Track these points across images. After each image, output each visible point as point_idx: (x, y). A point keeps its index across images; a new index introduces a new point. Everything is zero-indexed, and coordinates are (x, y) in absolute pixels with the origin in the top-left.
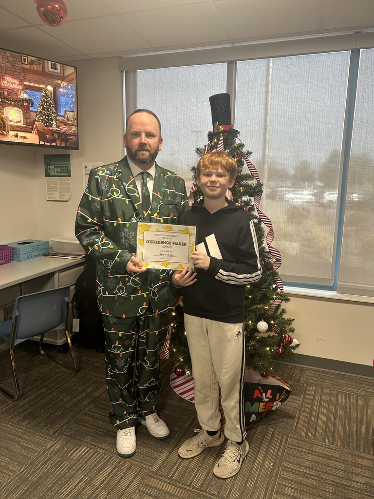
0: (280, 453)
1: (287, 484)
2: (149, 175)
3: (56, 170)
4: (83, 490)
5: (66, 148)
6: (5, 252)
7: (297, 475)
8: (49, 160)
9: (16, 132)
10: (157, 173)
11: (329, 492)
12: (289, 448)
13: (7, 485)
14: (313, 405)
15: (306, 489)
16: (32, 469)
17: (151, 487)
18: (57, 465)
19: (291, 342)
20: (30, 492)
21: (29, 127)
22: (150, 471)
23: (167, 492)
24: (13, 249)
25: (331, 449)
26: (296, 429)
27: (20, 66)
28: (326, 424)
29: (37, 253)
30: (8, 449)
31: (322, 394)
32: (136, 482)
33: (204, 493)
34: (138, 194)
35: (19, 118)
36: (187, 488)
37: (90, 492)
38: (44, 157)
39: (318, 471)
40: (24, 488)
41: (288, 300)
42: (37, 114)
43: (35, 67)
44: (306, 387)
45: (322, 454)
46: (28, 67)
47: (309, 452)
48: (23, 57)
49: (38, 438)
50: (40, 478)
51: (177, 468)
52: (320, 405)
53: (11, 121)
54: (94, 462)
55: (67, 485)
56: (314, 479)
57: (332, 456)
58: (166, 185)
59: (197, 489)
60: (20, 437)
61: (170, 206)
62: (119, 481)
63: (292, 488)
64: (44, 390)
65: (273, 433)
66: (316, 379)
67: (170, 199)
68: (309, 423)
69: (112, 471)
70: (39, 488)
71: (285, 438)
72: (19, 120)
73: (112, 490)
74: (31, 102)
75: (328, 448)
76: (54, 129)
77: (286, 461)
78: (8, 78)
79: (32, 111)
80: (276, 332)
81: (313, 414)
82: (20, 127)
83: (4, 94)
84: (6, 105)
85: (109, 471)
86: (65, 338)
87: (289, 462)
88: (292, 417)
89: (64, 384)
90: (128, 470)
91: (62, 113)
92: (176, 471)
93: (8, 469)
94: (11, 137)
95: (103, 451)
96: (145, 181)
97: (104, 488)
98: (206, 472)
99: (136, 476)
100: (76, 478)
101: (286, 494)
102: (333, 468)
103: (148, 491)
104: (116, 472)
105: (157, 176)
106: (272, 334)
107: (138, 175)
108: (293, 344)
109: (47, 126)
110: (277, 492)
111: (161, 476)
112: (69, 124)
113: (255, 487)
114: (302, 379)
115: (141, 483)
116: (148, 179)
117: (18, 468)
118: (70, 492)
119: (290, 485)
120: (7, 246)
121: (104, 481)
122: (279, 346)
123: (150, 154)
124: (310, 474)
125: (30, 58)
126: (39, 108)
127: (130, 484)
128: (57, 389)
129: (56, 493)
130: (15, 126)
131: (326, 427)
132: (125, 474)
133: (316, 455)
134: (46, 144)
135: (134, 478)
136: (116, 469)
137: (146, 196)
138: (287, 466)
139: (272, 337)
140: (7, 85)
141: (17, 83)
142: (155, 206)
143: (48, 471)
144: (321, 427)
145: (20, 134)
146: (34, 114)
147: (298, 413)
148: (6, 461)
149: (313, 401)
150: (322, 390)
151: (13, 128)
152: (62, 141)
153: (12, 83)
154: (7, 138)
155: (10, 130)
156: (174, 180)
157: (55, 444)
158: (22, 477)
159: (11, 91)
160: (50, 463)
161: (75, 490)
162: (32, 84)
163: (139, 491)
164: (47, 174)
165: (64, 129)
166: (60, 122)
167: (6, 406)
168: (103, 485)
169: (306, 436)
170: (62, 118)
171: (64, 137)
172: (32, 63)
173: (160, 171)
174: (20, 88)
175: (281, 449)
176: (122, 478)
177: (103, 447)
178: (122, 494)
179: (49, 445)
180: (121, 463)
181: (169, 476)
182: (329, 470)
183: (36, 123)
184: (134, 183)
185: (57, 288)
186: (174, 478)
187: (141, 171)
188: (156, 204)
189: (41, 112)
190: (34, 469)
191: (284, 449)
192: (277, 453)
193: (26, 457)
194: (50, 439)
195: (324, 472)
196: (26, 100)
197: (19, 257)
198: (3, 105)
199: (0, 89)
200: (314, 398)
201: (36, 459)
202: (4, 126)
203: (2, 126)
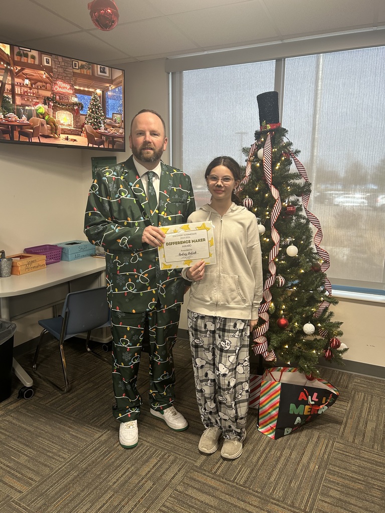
0: (326, 456)
1: (332, 487)
2: (155, 174)
4: (130, 478)
5: (113, 150)
6: (55, 251)
7: (343, 478)
8: (97, 162)
9: (66, 136)
10: (163, 172)
11: (376, 497)
12: (336, 452)
13: (58, 470)
14: (361, 411)
15: (353, 492)
16: (81, 457)
17: (195, 480)
18: (105, 454)
19: (339, 346)
20: (80, 478)
21: (78, 130)
22: (194, 465)
23: (210, 486)
24: (62, 249)
25: (379, 455)
26: (343, 434)
27: (71, 71)
28: (375, 431)
29: (85, 253)
30: (59, 437)
31: (371, 401)
32: (180, 475)
33: (248, 489)
34: (145, 193)
35: (70, 121)
36: (231, 483)
37: (137, 481)
38: (92, 160)
39: (365, 476)
40: (74, 473)
41: (337, 303)
42: (86, 117)
43: (85, 71)
44: (355, 393)
45: (370, 459)
46: (78, 71)
47: (356, 457)
48: (74, 62)
49: (86, 429)
50: (89, 465)
51: (220, 464)
52: (369, 412)
53: (62, 124)
54: (140, 454)
55: (115, 473)
56: (361, 484)
57: (380, 462)
58: (172, 183)
59: (241, 485)
60: (70, 427)
61: (177, 204)
62: (164, 473)
63: (338, 491)
64: (91, 385)
65: (319, 437)
66: (365, 386)
67: (176, 196)
68: (357, 428)
69: (157, 463)
70: (89, 475)
71: (331, 442)
72: (70, 124)
73: (157, 480)
74: (81, 106)
75: (376, 454)
76: (102, 131)
77: (331, 464)
78: (60, 83)
79: (82, 115)
80: (323, 335)
81: (362, 420)
82: (70, 130)
83: (56, 99)
84: (58, 109)
85: (155, 463)
87: (335, 465)
88: (340, 423)
90: (172, 463)
91: (110, 116)
92: (219, 467)
93: (59, 456)
94: (62, 140)
95: (148, 444)
96: (150, 181)
97: (149, 479)
98: (249, 470)
99: (180, 469)
100: (123, 468)
101: (331, 496)
102: (382, 473)
103: (192, 483)
104: (161, 465)
105: (163, 174)
106: (319, 337)
107: (144, 175)
108: (341, 348)
109: (95, 129)
110: (322, 494)
111: (205, 471)
112: (116, 127)
113: (299, 487)
114: (350, 385)
115: (185, 476)
116: (154, 178)
117: (68, 455)
118: (117, 480)
119: (335, 488)
120: (56, 246)
121: (149, 472)
122: (326, 349)
123: (154, 153)
124: (356, 479)
125: (81, 63)
126: (88, 112)
127: (174, 476)
128: (103, 384)
129: (104, 480)
130: (66, 129)
131: (375, 434)
132: (170, 466)
133: (363, 461)
134: (94, 146)
135: (179, 471)
136: (161, 462)
137: (152, 196)
138: (333, 469)
139: (319, 341)
140: (59, 90)
141: (68, 87)
142: (162, 204)
143: (96, 460)
144: (369, 434)
145: (70, 137)
146: (84, 117)
147: (345, 419)
148: (57, 448)
149: (362, 408)
150: (372, 397)
151: (64, 132)
152: (110, 143)
153: (64, 88)
156: (180, 177)
157: (102, 435)
158: (72, 463)
159: (63, 96)
160: (97, 452)
161: (122, 479)
162: (82, 88)
163: (184, 483)
165: (111, 131)
166: (108, 125)
167: (56, 398)
168: (148, 476)
169: (353, 442)
170: (110, 121)
171: (111, 139)
172: (82, 67)
173: (166, 169)
174: (71, 92)
176: (167, 470)
177: (148, 440)
178: (167, 485)
179: (97, 436)
180: (166, 456)
181: (213, 472)
182: (377, 475)
183: (85, 125)
184: (140, 183)
186: (218, 473)
187: (147, 170)
188: (163, 202)
189: (90, 115)
190: (83, 457)
191: (330, 453)
192: (323, 456)
193: (75, 445)
194: (97, 431)
195: (371, 478)
196: (76, 104)
197: (68, 257)
198: (55, 109)
199: (53, 94)
200: (363, 405)
201: (85, 448)
202: (56, 130)
203: (54, 129)
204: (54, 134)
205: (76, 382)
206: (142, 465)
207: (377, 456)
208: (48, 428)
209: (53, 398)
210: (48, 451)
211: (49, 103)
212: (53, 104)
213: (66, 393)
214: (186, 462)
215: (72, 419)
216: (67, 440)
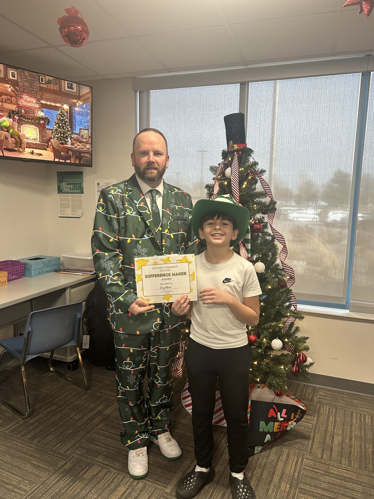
0: (296, 474)
2: (158, 192)
3: (69, 186)
5: (80, 165)
6: (17, 267)
8: (62, 176)
9: (32, 150)
10: (166, 190)
12: (305, 469)
14: (327, 425)
16: (44, 489)
19: (305, 361)
21: (44, 144)
22: (164, 491)
24: (25, 264)
25: (347, 470)
26: (311, 449)
27: (38, 85)
28: (341, 444)
29: (48, 269)
30: (19, 467)
31: (336, 414)
34: (149, 211)
35: (35, 135)
38: (57, 174)
39: (335, 493)
41: (302, 318)
42: (53, 132)
43: (52, 87)
44: (320, 406)
45: (338, 475)
46: (45, 86)
47: (326, 473)
48: (41, 77)
49: (49, 457)
52: (335, 426)
53: (27, 138)
54: (107, 482)
57: (349, 478)
58: (174, 202)
60: (31, 456)
61: (179, 222)
64: (54, 407)
65: (288, 454)
66: (330, 399)
67: (178, 215)
68: (324, 443)
69: (125, 492)
71: (300, 459)
72: (35, 138)
74: (47, 120)
75: (344, 469)
76: (69, 146)
77: (302, 483)
78: (25, 97)
79: (48, 129)
80: (290, 350)
81: (328, 434)
82: (36, 144)
83: (21, 113)
84: (23, 123)
85: (123, 491)
86: (76, 355)
87: (305, 484)
88: (307, 438)
89: (75, 401)
90: (141, 491)
91: (77, 131)
93: (20, 488)
94: (27, 154)
95: (115, 471)
96: (154, 199)
99: (150, 496)
102: (351, 489)
104: (130, 493)
105: (165, 193)
106: (285, 352)
107: (147, 193)
108: (307, 363)
109: (62, 144)
112: (83, 142)
114: (315, 399)
116: (157, 196)
117: (29, 487)
120: (18, 261)
122: (293, 364)
123: (158, 171)
124: (327, 496)
125: (47, 78)
126: (55, 126)
128: (67, 406)
130: (31, 143)
131: (342, 448)
132: (139, 494)
133: (332, 477)
134: (61, 161)
136: (130, 490)
137: (156, 214)
138: (304, 488)
139: (286, 356)
140: (25, 103)
141: (35, 101)
142: (166, 222)
143: (60, 491)
144: (336, 449)
145: (36, 151)
146: (50, 131)
147: (312, 434)
148: (17, 480)
149: (327, 422)
150: (336, 410)
151: (29, 146)
152: (76, 158)
153: (30, 102)
154: (23, 155)
155: (27, 147)
156: (181, 196)
157: (66, 463)
158: (34, 496)
159: (29, 110)
162: (48, 103)
164: (60, 191)
165: (79, 146)
166: (75, 140)
167: (16, 424)
169: (322, 457)
170: (77, 136)
171: (78, 154)
172: (49, 82)
173: (168, 188)
174: (38, 106)
175: (297, 471)
177: (116, 466)
179: (61, 464)
180: (135, 483)
182: (346, 492)
183: (52, 140)
184: (144, 201)
185: (68, 303)
187: (151, 188)
188: (166, 220)
189: (56, 130)
190: (46, 488)
191: (300, 471)
192: (293, 474)
193: (37, 476)
194: (61, 458)
195: (341, 495)
196: (42, 119)
197: (30, 273)
198: (20, 123)
199: (18, 107)
200: (328, 418)
201: (48, 479)
202: (21, 143)
203: (19, 143)
204: (18, 147)
205: (38, 405)
206: (110, 494)
207: (345, 471)
208: (8, 458)
209: (13, 424)
210: (8, 484)
211: (13, 117)
212: (18, 118)
213: (28, 417)
214: (156, 489)
215: (34, 446)
216: (28, 470)
